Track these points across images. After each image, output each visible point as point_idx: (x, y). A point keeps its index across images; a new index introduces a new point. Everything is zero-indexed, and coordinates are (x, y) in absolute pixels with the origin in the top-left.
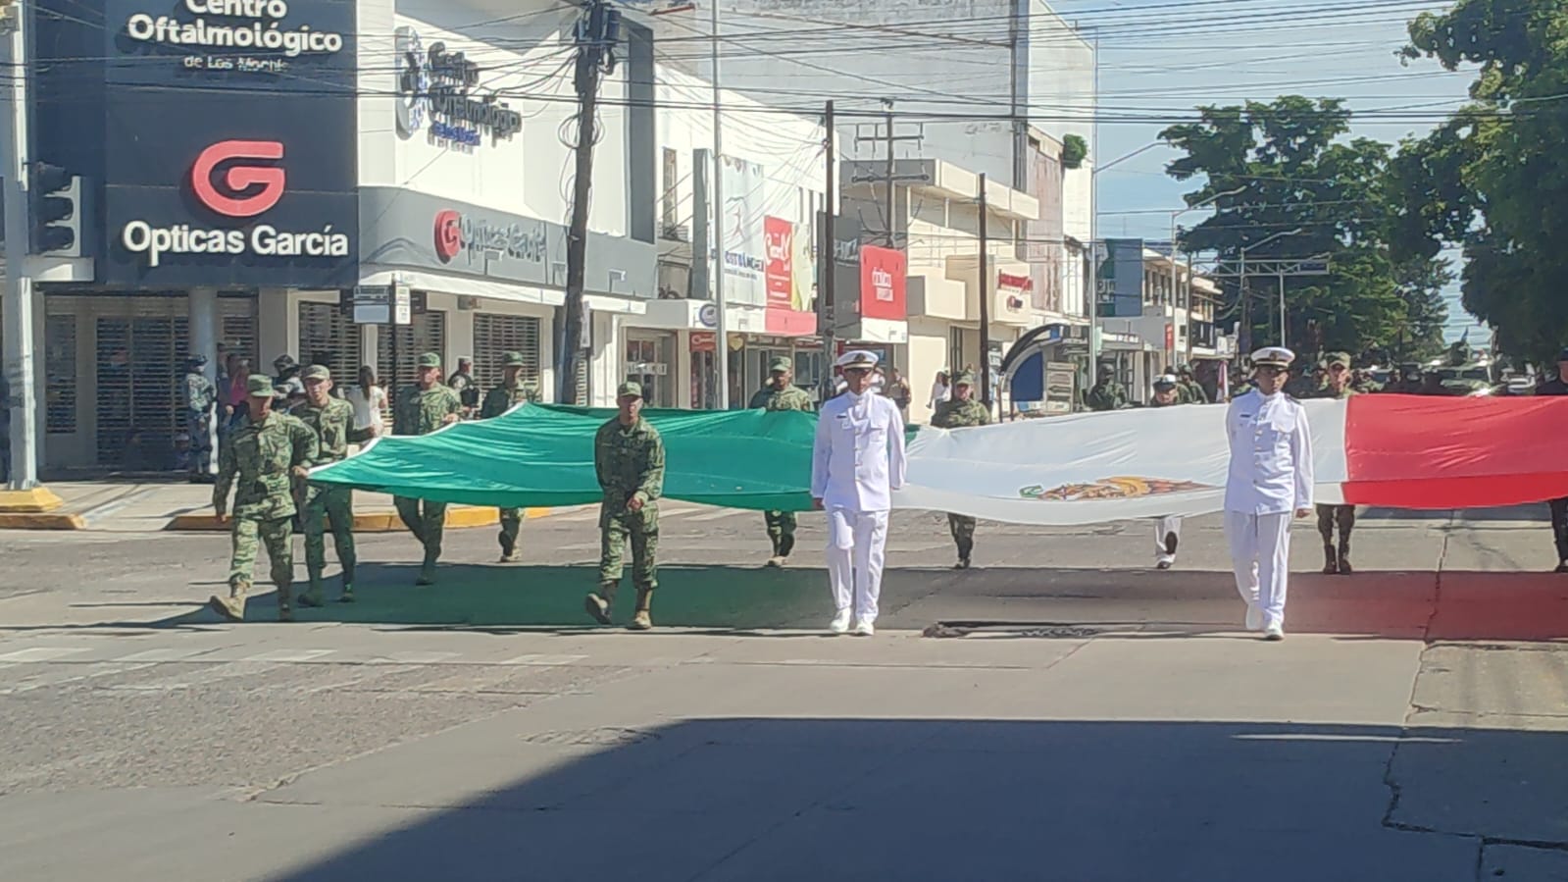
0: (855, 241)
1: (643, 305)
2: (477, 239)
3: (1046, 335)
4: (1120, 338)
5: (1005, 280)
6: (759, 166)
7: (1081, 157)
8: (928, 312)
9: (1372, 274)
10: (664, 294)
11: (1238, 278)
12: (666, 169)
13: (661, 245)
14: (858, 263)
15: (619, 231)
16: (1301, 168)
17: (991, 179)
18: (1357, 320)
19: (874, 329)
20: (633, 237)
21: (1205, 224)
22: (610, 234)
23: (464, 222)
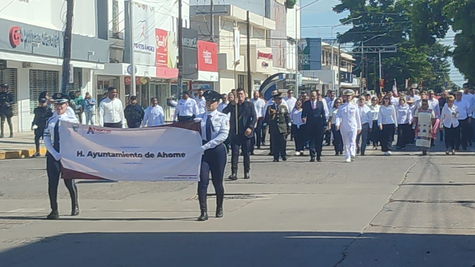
0: (195, 39)
1: (103, 65)
2: (28, 38)
3: (277, 77)
4: (310, 79)
5: (261, 55)
6: (153, 8)
7: (294, 4)
8: (228, 68)
9: (417, 52)
10: (112, 61)
11: (361, 54)
12: (114, 9)
13: (111, 41)
14: (196, 48)
15: (93, 35)
16: (388, 8)
17: (251, 12)
18: (411, 71)
19: (204, 76)
20: (99, 37)
21: (349, 31)
22: (89, 36)
23: (22, 31)
